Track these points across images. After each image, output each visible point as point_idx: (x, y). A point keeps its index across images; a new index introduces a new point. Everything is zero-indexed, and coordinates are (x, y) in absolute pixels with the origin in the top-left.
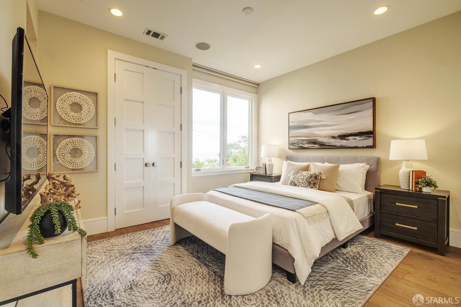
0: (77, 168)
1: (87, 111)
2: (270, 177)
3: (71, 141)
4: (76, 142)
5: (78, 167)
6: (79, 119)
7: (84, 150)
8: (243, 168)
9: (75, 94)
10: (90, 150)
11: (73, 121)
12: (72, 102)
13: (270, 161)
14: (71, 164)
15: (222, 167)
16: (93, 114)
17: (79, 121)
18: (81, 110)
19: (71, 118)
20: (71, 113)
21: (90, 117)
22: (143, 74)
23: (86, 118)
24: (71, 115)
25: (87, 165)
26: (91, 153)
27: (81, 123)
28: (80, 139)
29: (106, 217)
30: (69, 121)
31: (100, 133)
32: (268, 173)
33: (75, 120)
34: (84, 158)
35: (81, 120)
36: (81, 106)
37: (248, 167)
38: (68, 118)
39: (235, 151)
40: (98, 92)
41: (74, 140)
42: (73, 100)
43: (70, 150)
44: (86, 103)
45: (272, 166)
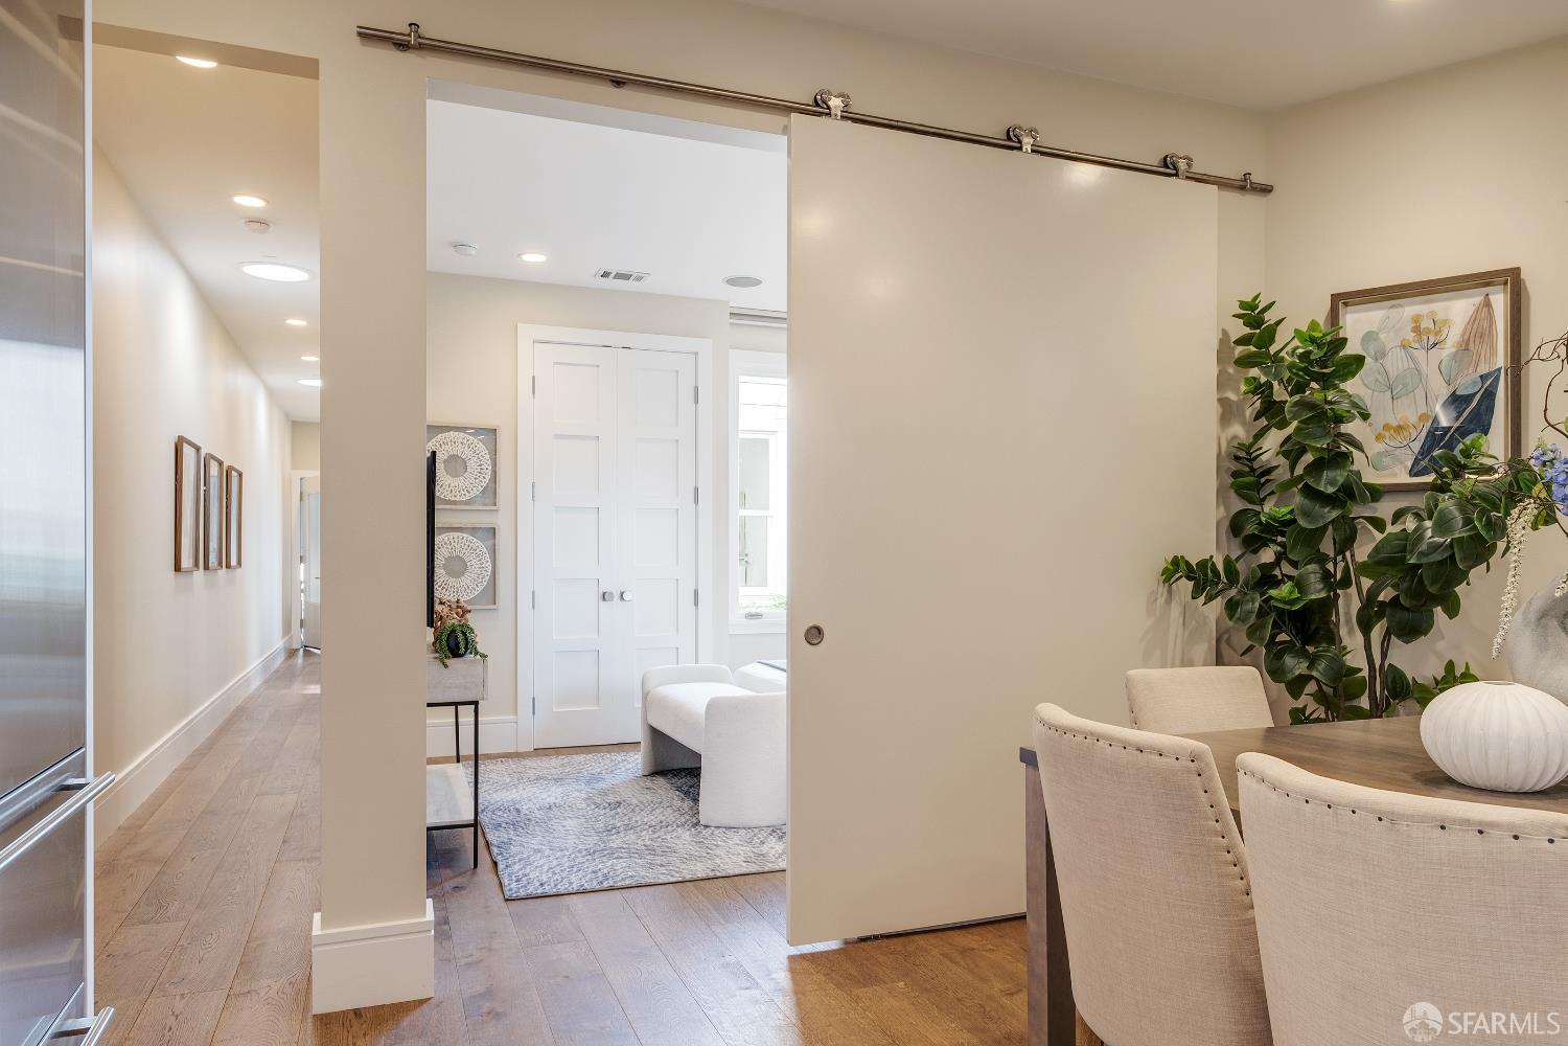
1: (476, 471)
3: (446, 539)
4: (454, 542)
6: (462, 492)
7: (471, 559)
9: (454, 436)
10: (483, 561)
11: (449, 495)
12: (447, 455)
14: (446, 590)
16: (488, 477)
17: (460, 496)
18: (467, 470)
19: (445, 490)
20: (446, 479)
21: (481, 485)
22: (598, 366)
23: (474, 489)
24: (446, 483)
25: (476, 593)
26: (484, 566)
27: (464, 500)
28: (463, 535)
29: (516, 718)
30: (442, 496)
31: (502, 522)
33: (454, 493)
34: (470, 578)
35: (466, 492)
36: (466, 462)
38: (442, 490)
40: (499, 427)
41: (452, 537)
42: (451, 449)
44: (474, 455)
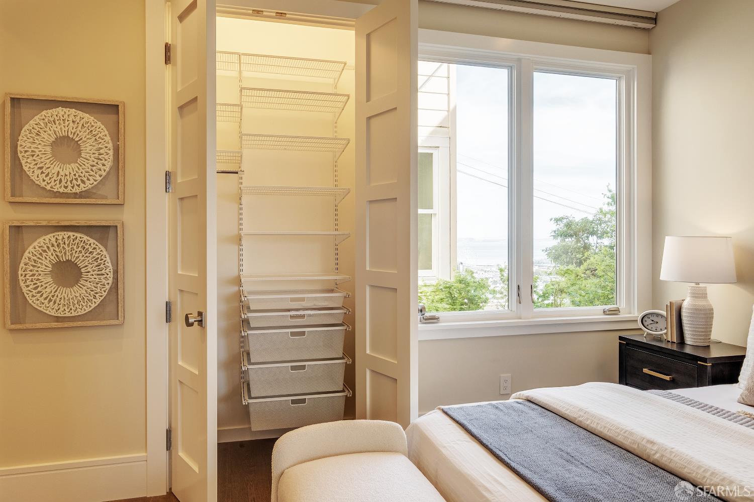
0: (68, 315)
1: (93, 156)
2: (696, 358)
3: (53, 240)
4: (65, 243)
5: (72, 311)
6: (74, 182)
7: (86, 264)
8: (595, 312)
9: (63, 113)
10: (102, 266)
11: (58, 186)
12: (54, 136)
13: (700, 295)
14: (55, 302)
15: (514, 308)
16: (109, 164)
17: (73, 187)
18: (80, 155)
19: (53, 180)
20: (52, 166)
21: (100, 172)
23: (90, 178)
24: (53, 172)
25: (93, 306)
26: (103, 272)
27: (78, 191)
28: (76, 234)
29: (144, 454)
30: (48, 187)
31: (127, 217)
32: (689, 340)
33: (63, 183)
34: (85, 288)
35: (79, 182)
36: (79, 146)
37: (616, 311)
38: (47, 179)
39: (599, 241)
40: (121, 102)
41: (60, 238)
42: (60, 129)
43: (50, 266)
44: (89, 136)
45: (706, 316)
